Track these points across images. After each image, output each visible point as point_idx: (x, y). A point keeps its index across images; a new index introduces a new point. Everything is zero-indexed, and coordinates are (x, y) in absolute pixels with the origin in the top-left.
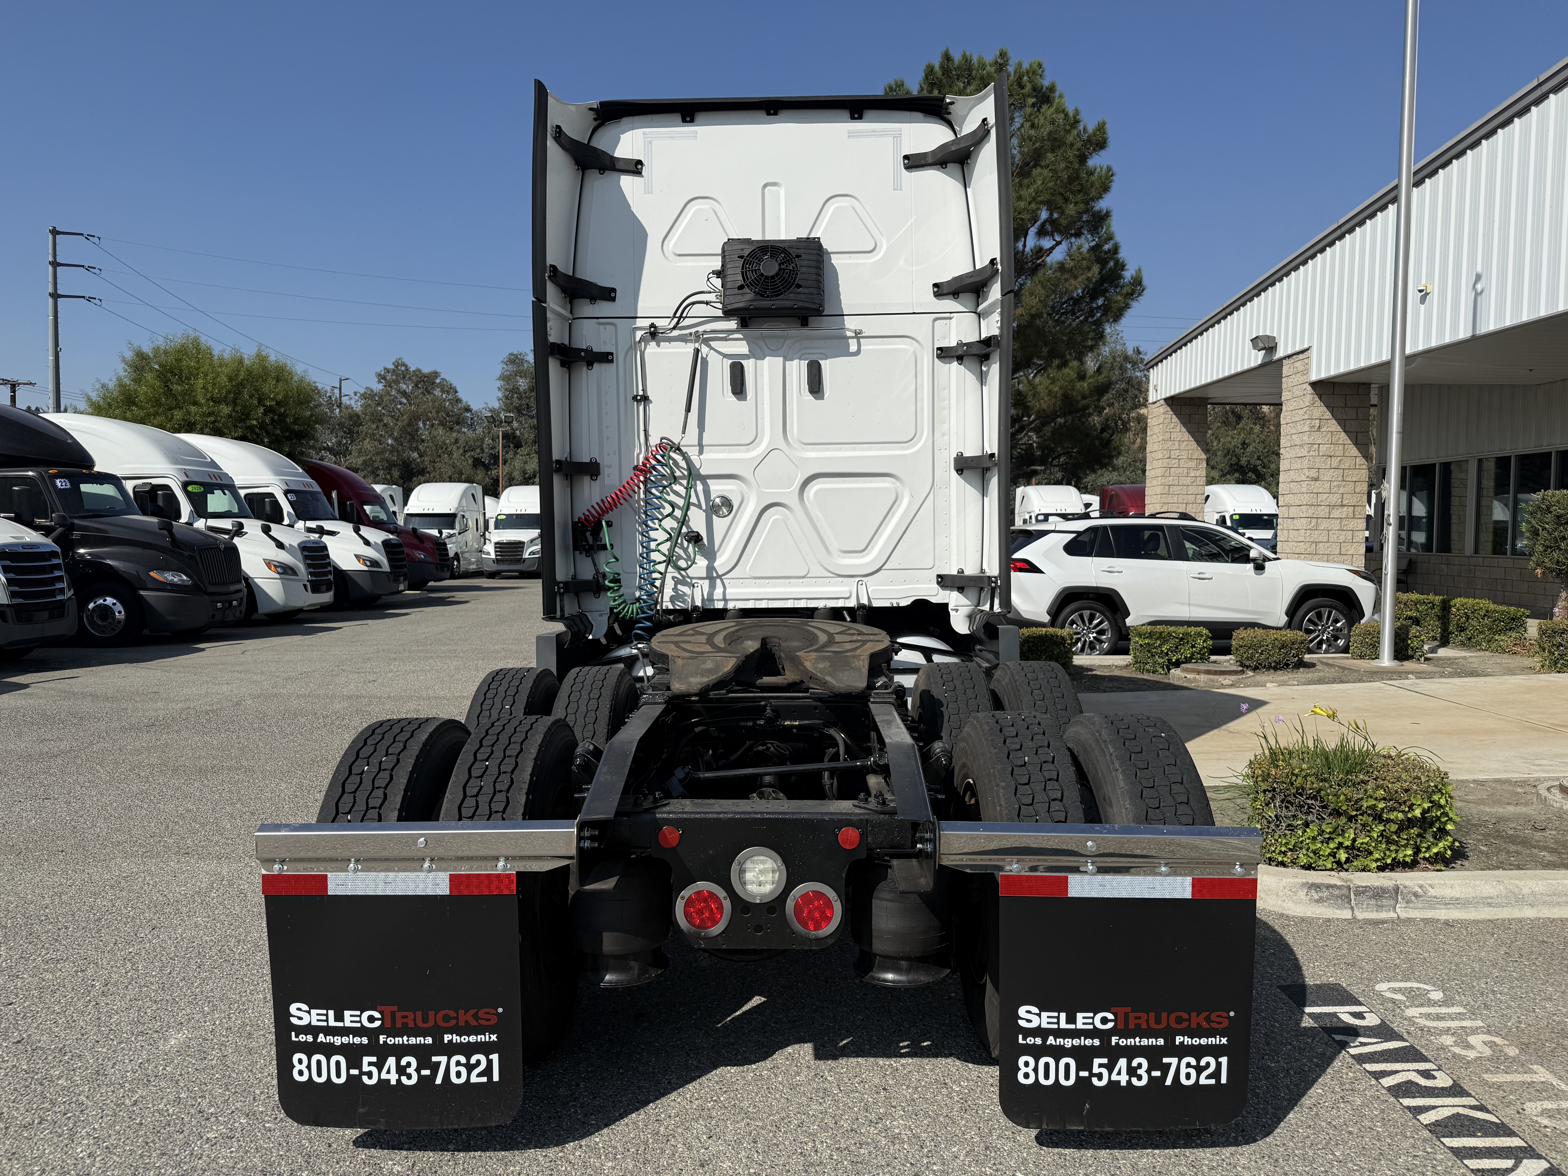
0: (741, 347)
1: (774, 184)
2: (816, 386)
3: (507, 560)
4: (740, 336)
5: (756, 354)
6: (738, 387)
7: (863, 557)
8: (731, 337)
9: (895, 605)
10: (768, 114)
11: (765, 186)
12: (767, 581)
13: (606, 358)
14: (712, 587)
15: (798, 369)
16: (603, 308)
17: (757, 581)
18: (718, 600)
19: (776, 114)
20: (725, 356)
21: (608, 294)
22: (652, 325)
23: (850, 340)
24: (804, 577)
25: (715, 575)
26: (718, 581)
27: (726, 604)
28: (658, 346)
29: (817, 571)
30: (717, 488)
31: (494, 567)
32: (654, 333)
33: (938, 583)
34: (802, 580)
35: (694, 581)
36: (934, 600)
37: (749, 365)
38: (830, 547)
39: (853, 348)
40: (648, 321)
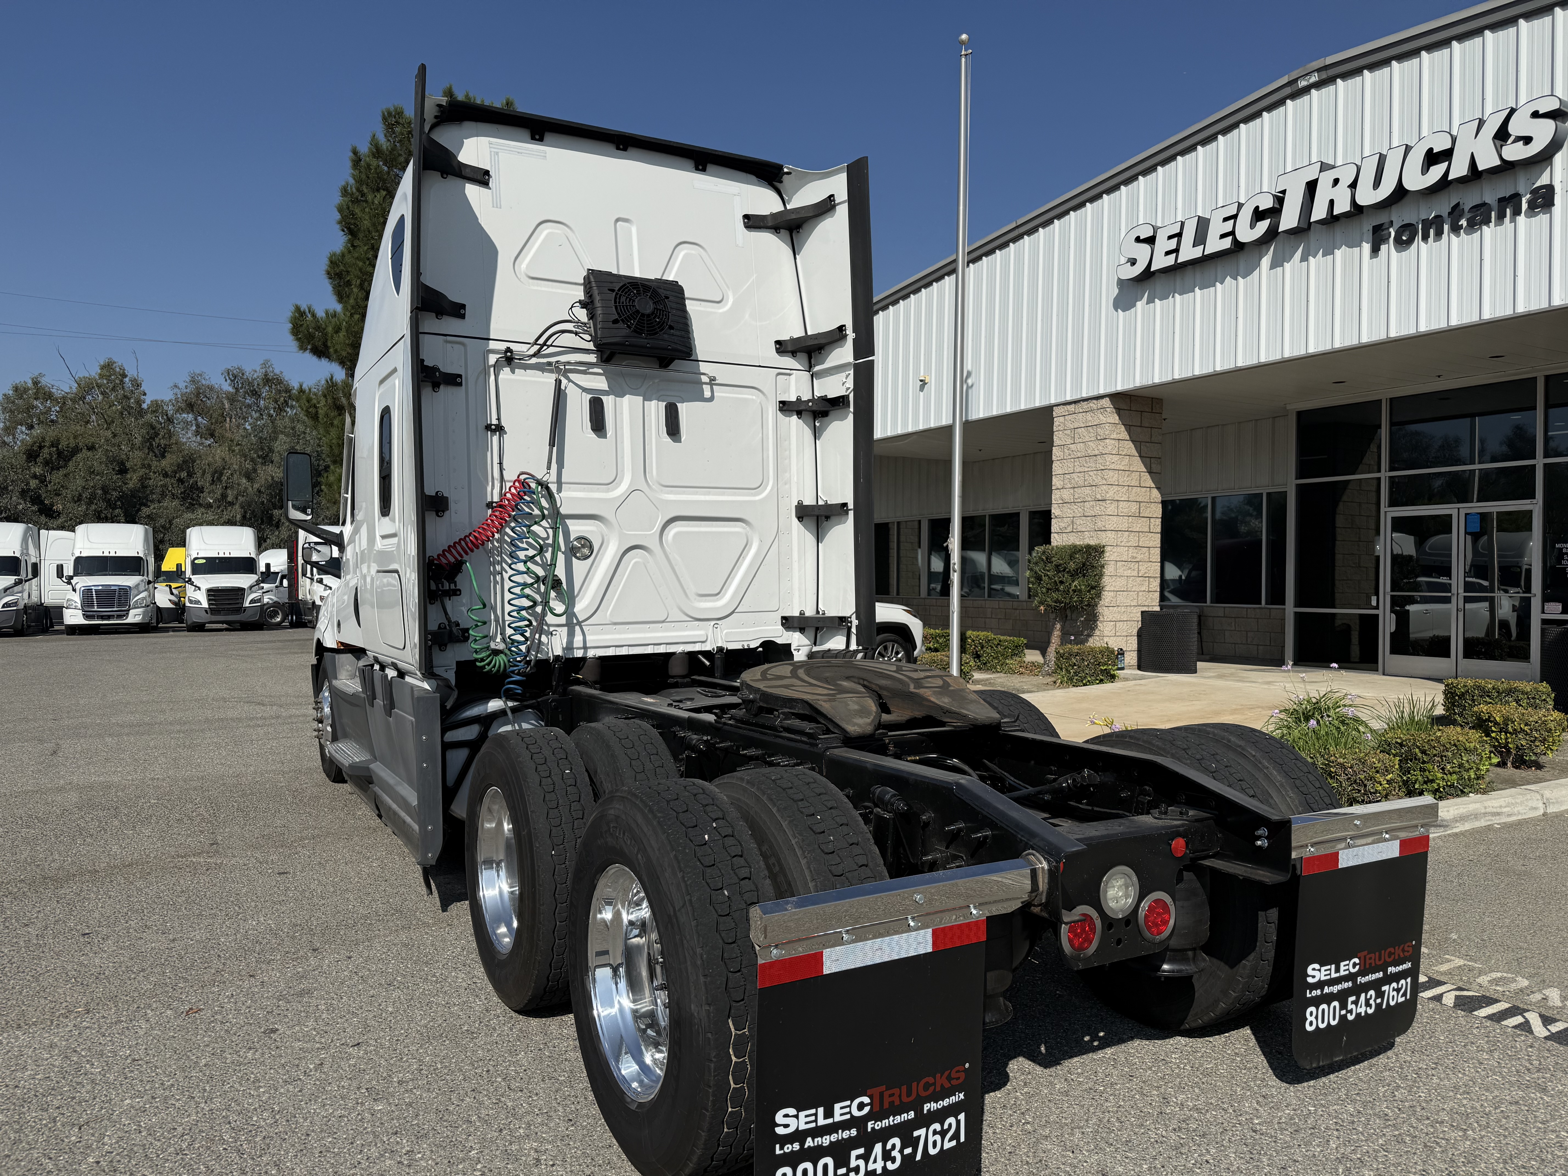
0: (600, 383)
1: (626, 220)
2: (673, 429)
3: (223, 609)
4: (600, 371)
5: (617, 391)
6: (598, 424)
7: (717, 600)
8: (591, 370)
9: (746, 647)
10: (618, 148)
11: (618, 220)
12: (627, 627)
13: (454, 380)
14: (571, 635)
15: (656, 410)
16: (450, 325)
17: (617, 627)
18: (578, 648)
19: (625, 149)
20: (584, 390)
21: (458, 311)
22: (508, 350)
23: (704, 386)
24: (663, 622)
25: (575, 621)
26: (577, 628)
27: (585, 652)
28: (513, 372)
29: (676, 615)
30: (576, 528)
31: (204, 618)
32: (509, 359)
33: (783, 624)
34: (660, 625)
35: (551, 629)
36: (779, 641)
37: (608, 401)
38: (687, 591)
39: (707, 394)
40: (503, 346)
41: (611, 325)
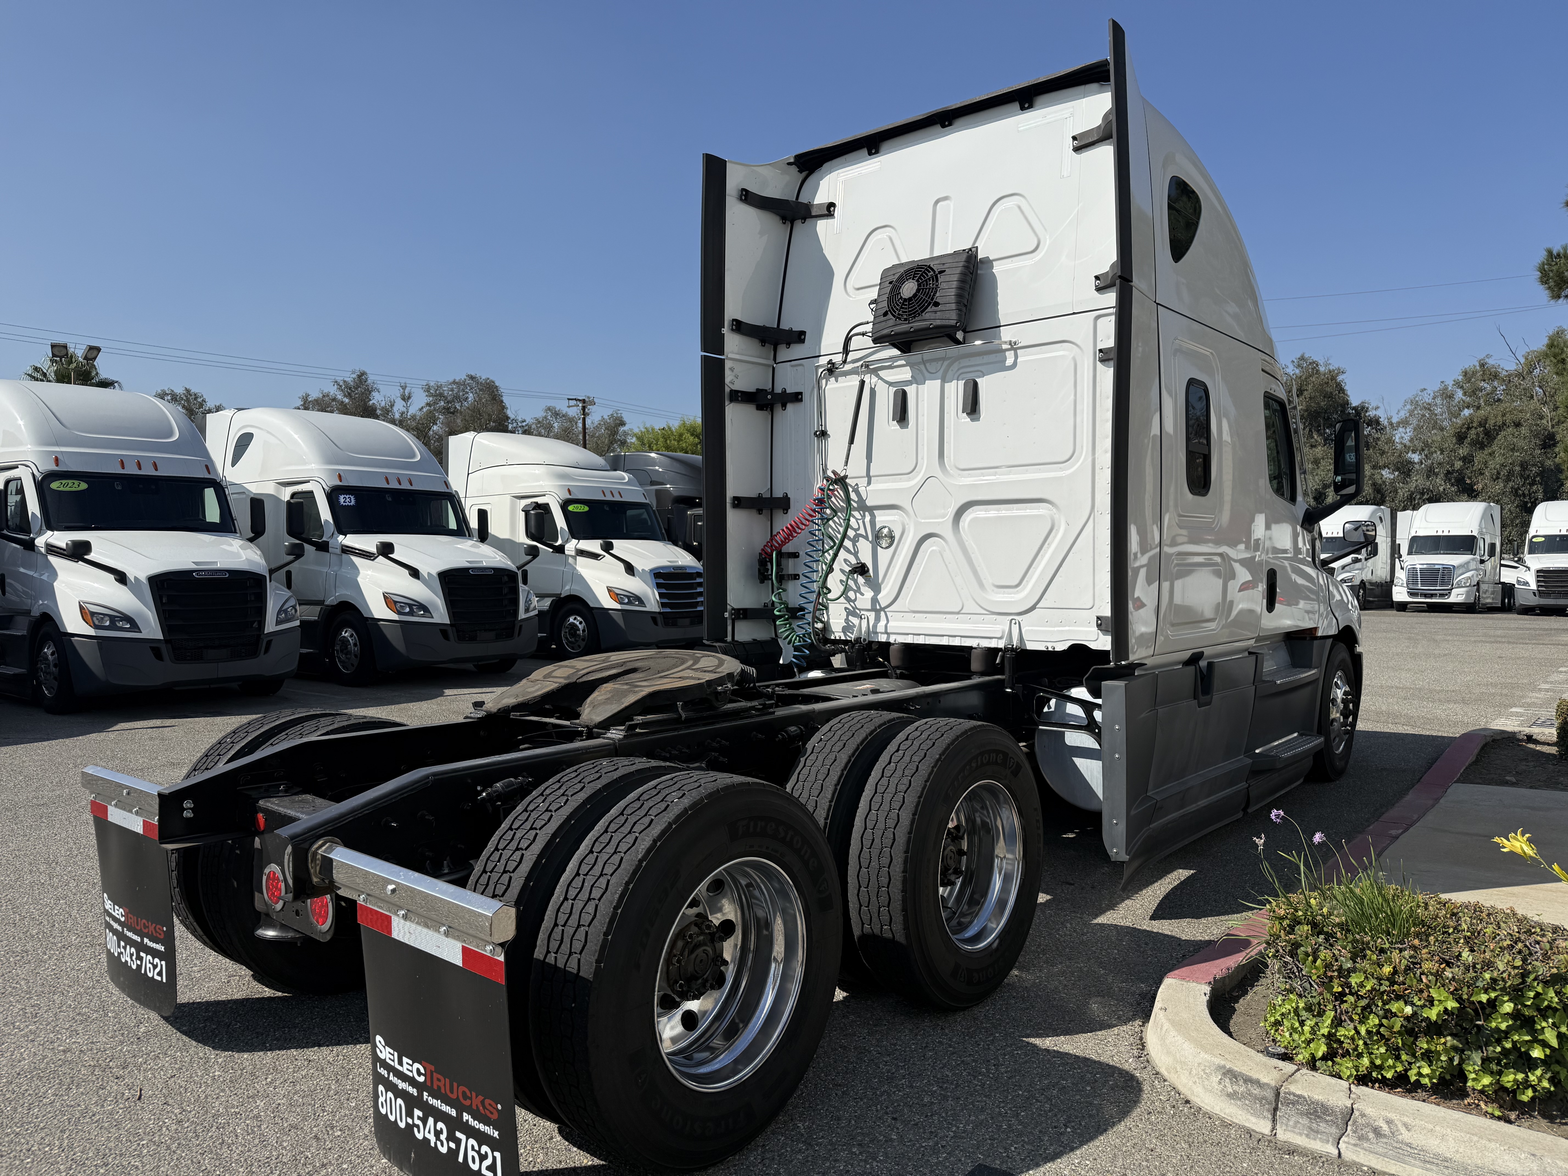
0: (905, 374)
1: (946, 198)
2: (972, 407)
4: (903, 362)
5: (916, 380)
6: (901, 415)
7: (1018, 592)
8: (895, 364)
9: (1050, 649)
10: (943, 126)
11: (937, 202)
12: (925, 615)
13: (797, 397)
14: (878, 619)
15: (956, 390)
16: (797, 351)
17: (917, 615)
18: (882, 633)
19: (950, 124)
20: (891, 384)
21: (799, 337)
22: (830, 362)
23: (1007, 353)
24: (958, 613)
25: (878, 607)
26: (882, 613)
27: (888, 638)
28: (837, 381)
29: (971, 607)
30: (882, 518)
32: (832, 369)
33: (1099, 626)
34: (957, 616)
35: (862, 612)
36: (1093, 646)
37: (911, 390)
38: (984, 582)
39: (1009, 361)
40: (827, 359)
41: (882, 318)
